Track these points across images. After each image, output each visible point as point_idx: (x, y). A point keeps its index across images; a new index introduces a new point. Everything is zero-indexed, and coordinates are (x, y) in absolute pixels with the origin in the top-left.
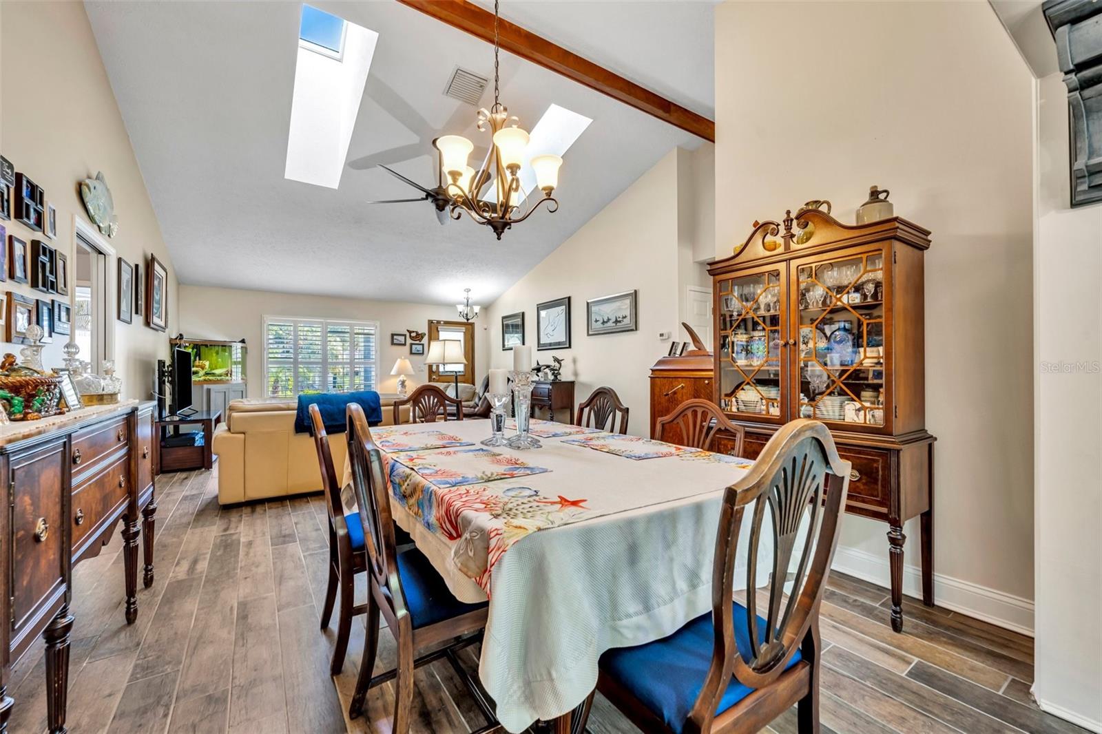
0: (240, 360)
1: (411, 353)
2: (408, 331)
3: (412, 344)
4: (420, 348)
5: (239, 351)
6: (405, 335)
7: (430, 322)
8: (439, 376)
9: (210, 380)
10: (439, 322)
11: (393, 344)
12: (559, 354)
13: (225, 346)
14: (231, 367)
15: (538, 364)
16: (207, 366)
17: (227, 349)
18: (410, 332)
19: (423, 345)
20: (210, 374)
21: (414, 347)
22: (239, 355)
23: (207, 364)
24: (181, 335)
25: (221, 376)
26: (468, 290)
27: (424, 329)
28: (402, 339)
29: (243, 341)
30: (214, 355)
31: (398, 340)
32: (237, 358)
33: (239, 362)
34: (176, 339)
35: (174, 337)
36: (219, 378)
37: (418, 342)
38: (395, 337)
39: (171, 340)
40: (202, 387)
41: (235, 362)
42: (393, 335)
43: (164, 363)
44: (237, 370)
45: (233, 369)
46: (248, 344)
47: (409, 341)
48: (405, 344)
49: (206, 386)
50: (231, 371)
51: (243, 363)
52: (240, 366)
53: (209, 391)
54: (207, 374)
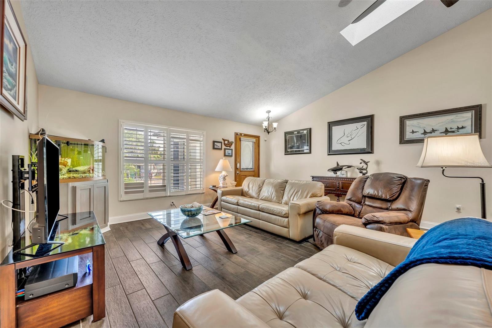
0: (101, 158)
1: (225, 155)
2: (223, 139)
3: (225, 149)
4: (230, 151)
5: (100, 150)
6: (221, 143)
7: (236, 134)
8: (241, 171)
9: (74, 178)
10: (241, 134)
11: (214, 148)
12: (366, 157)
13: (87, 145)
14: (93, 164)
15: (338, 164)
16: (69, 164)
17: (89, 148)
18: (224, 140)
19: (232, 150)
20: (73, 171)
21: (227, 151)
22: (101, 154)
23: (69, 161)
24: (43, 130)
25: (84, 173)
26: (269, 112)
27: (232, 139)
28: (219, 145)
29: (103, 141)
30: (76, 153)
31: (217, 146)
32: (98, 157)
33: (101, 160)
34: (37, 134)
35: (33, 132)
36: (84, 175)
37: (228, 148)
38: (216, 143)
39: (30, 135)
40: (67, 185)
41: (96, 160)
42: (214, 142)
43: (22, 160)
44: (98, 167)
45: (95, 166)
46: (107, 145)
47: (224, 147)
48: (221, 149)
49: (71, 184)
50: (93, 167)
51: (103, 161)
52: (101, 163)
53: (74, 189)
54: (70, 171)
